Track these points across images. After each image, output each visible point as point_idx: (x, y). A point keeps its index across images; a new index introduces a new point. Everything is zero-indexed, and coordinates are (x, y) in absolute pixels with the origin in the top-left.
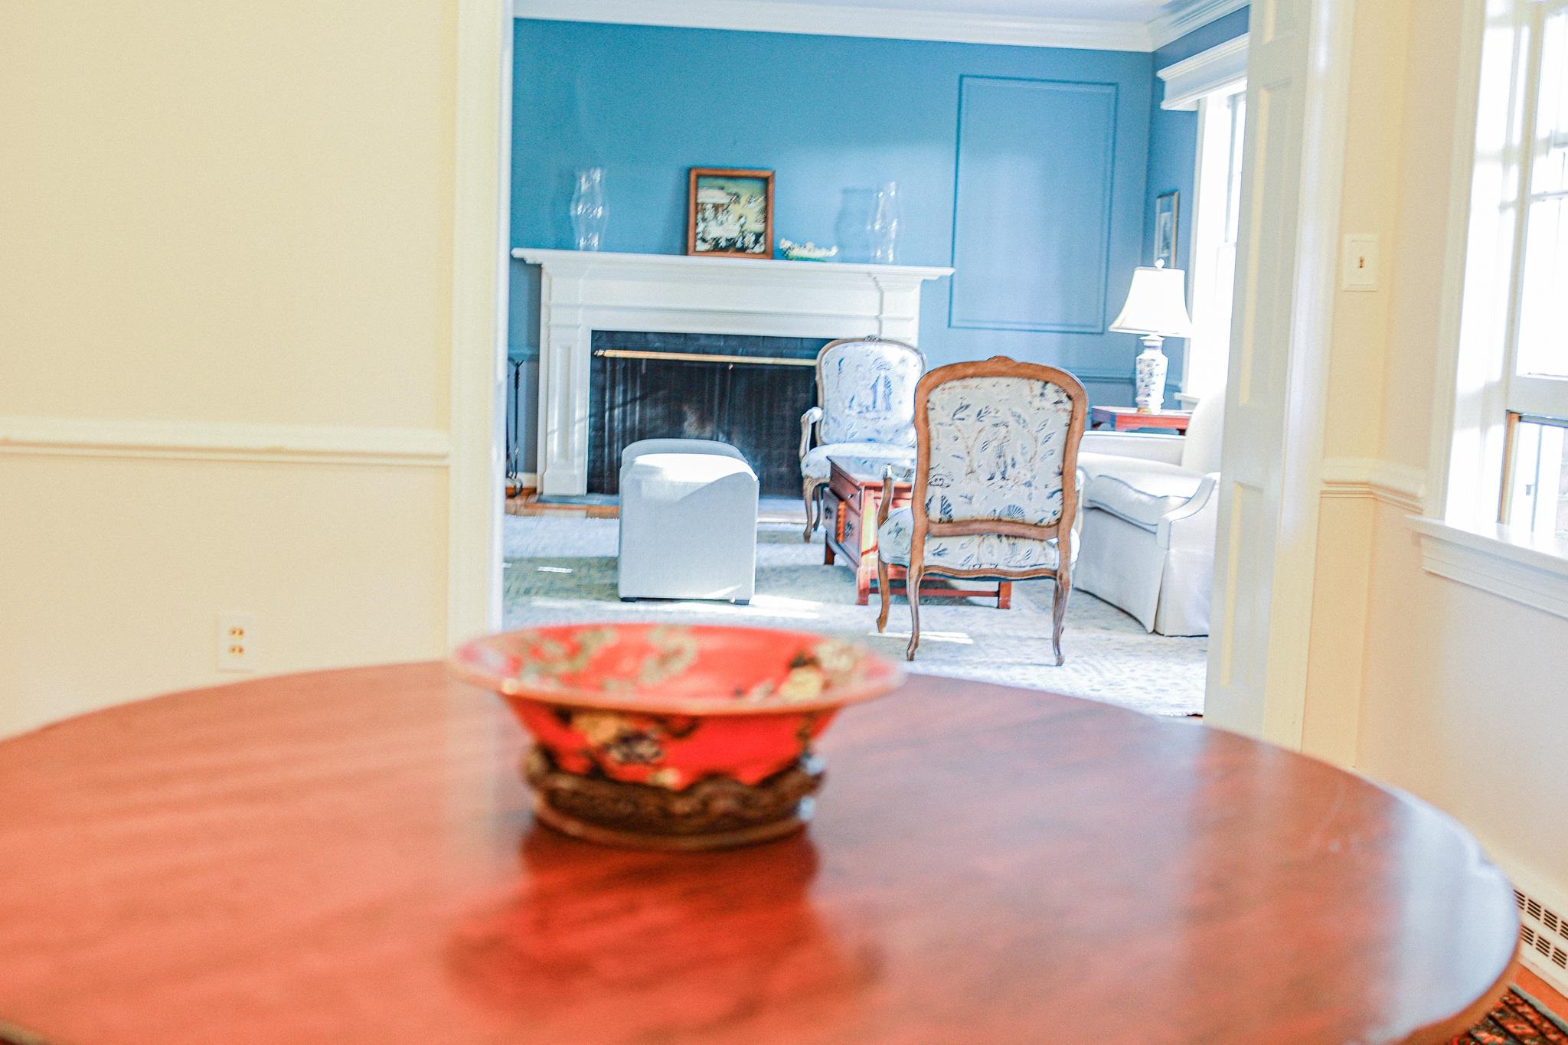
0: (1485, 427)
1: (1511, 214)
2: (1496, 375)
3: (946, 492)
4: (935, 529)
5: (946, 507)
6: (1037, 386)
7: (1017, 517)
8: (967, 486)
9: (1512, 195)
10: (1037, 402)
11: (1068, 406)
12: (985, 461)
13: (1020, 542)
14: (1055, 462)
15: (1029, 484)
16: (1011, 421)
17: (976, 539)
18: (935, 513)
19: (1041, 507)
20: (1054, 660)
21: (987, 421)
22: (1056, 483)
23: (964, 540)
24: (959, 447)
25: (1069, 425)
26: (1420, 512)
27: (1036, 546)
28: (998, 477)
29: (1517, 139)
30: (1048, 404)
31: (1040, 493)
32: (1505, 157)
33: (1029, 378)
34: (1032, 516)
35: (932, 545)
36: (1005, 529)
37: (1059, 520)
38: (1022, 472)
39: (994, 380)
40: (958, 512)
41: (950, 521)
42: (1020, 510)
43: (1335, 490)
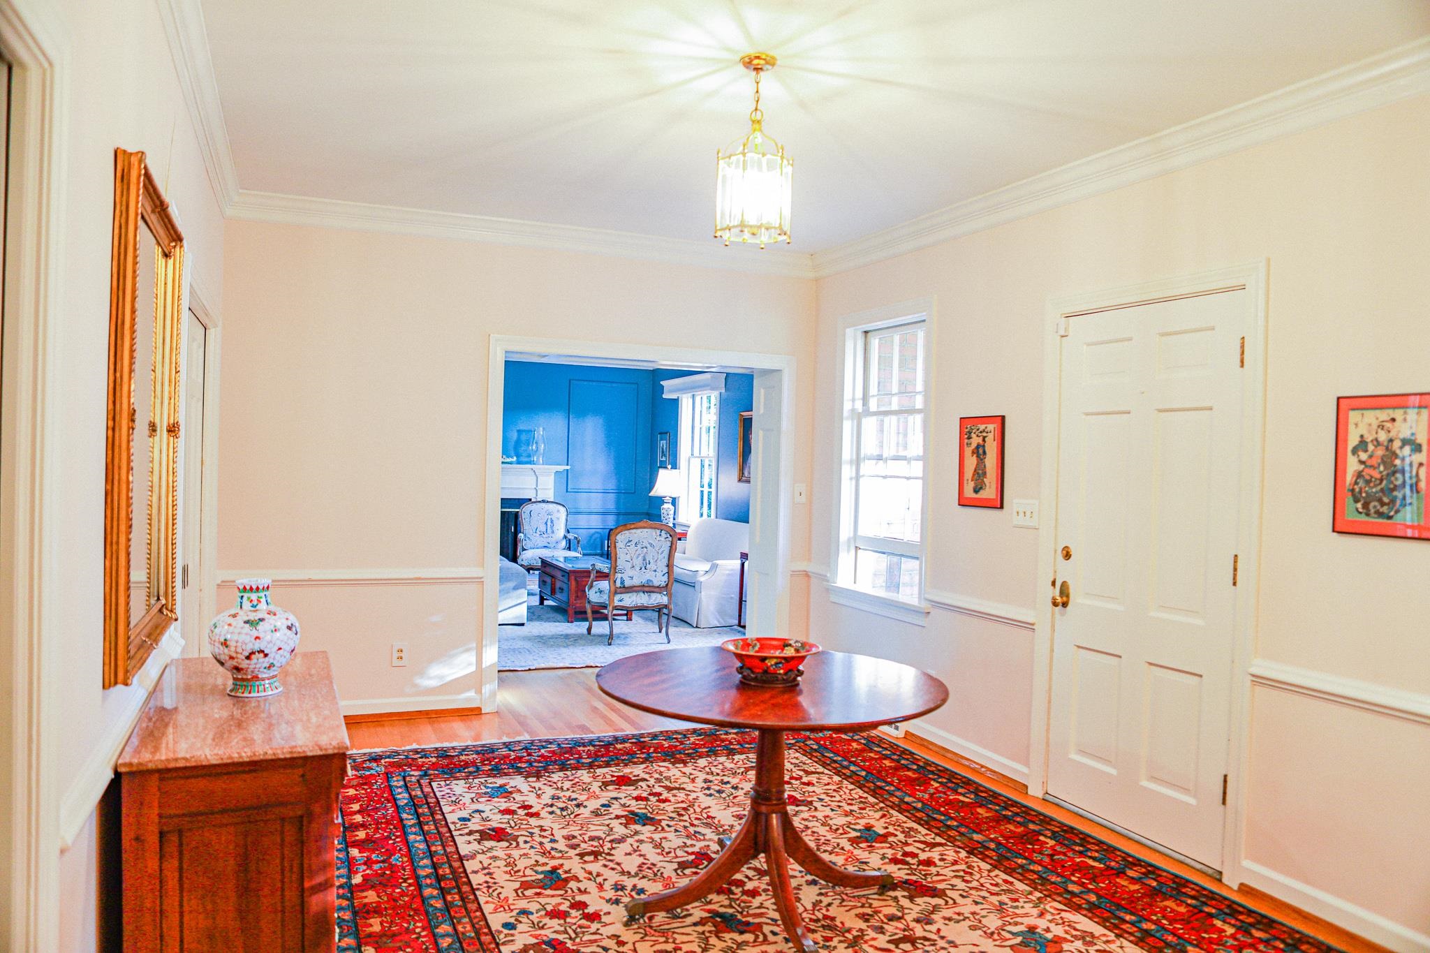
0: (849, 551)
1: (854, 482)
2: (852, 535)
3: (622, 575)
4: (618, 590)
5: (622, 582)
6: (658, 532)
7: (651, 584)
8: (631, 573)
9: (854, 475)
10: (658, 538)
11: (670, 539)
12: (638, 562)
13: (652, 594)
14: (665, 561)
15: (655, 571)
16: (648, 546)
17: (635, 594)
18: (618, 584)
19: (660, 580)
20: (666, 641)
21: (639, 546)
22: (666, 570)
23: (630, 594)
24: (628, 558)
25: (671, 547)
26: (828, 581)
27: (659, 596)
28: (643, 568)
29: (854, 457)
30: (663, 539)
31: (659, 574)
32: (851, 462)
33: (655, 528)
34: (656, 583)
35: (617, 597)
36: (647, 589)
37: (667, 585)
38: (652, 566)
39: (641, 530)
40: (628, 583)
41: (624, 587)
42: (651, 581)
43: (794, 574)
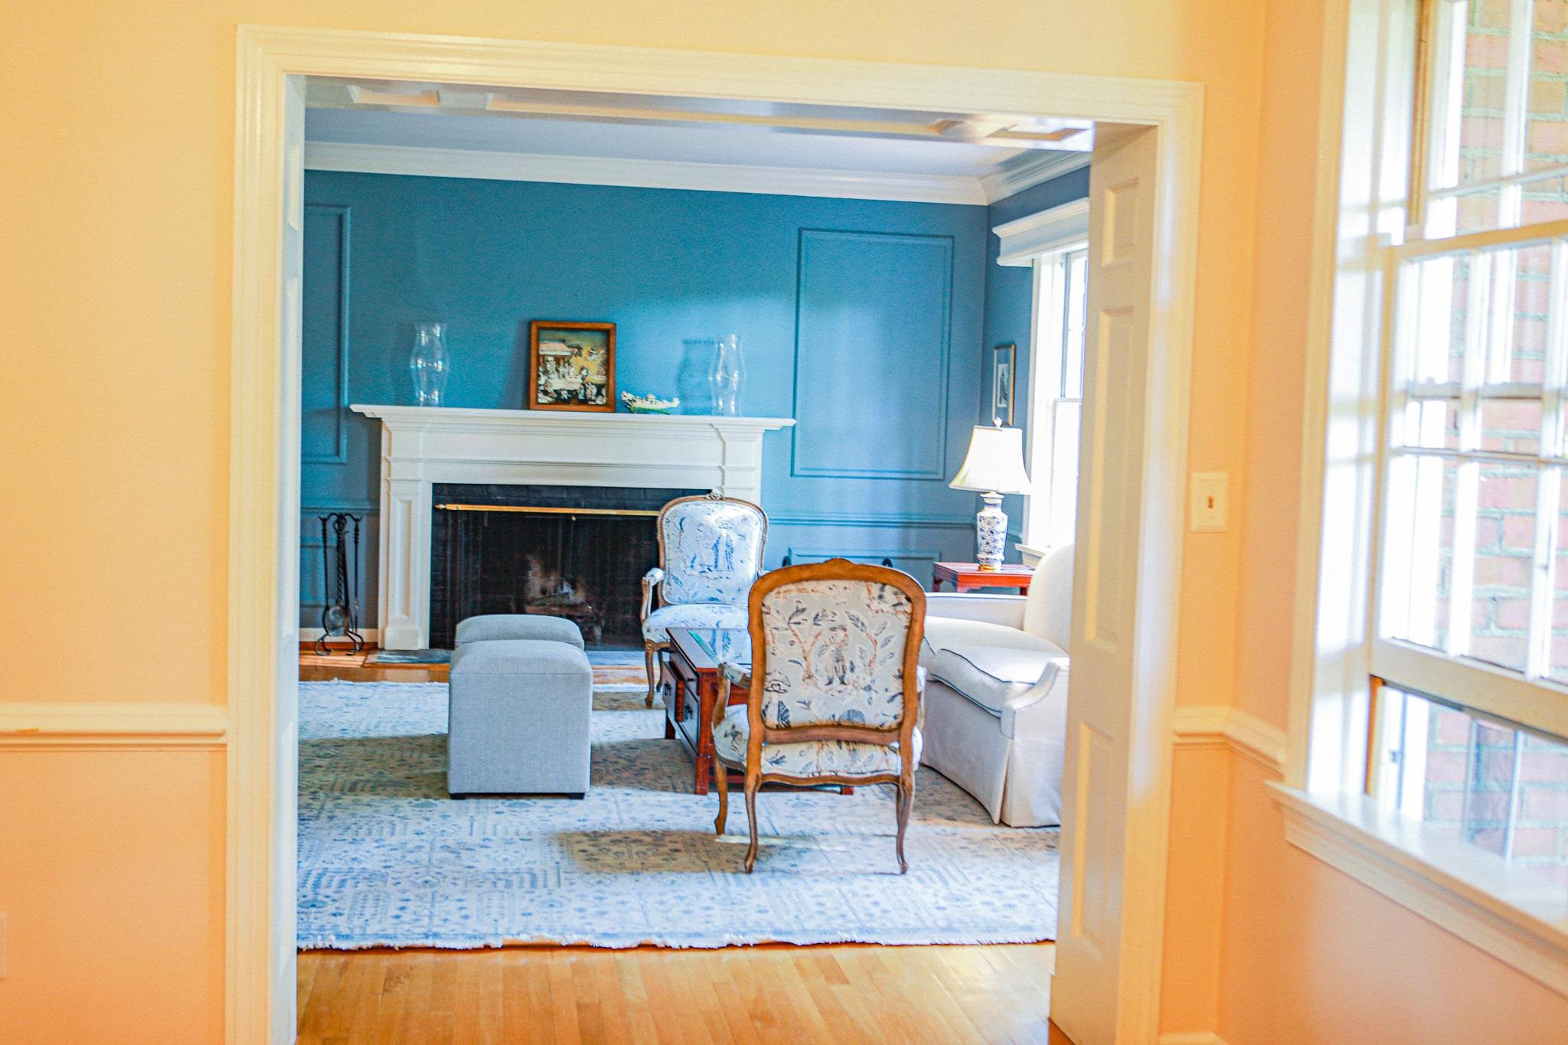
0: (1347, 695)
1: (1368, 471)
2: (1358, 636)
3: (783, 697)
4: (772, 735)
5: (783, 713)
6: (875, 589)
7: (857, 720)
8: (805, 692)
9: (1369, 447)
10: (875, 605)
11: (908, 608)
12: (823, 665)
13: (860, 748)
14: (894, 665)
15: (868, 688)
16: (849, 624)
17: (815, 746)
18: (772, 719)
19: (882, 711)
20: (898, 871)
21: (825, 624)
22: (896, 686)
23: (803, 747)
24: (796, 652)
25: (909, 628)
26: (1279, 777)
27: (877, 752)
28: (836, 681)
29: (1372, 388)
30: (887, 607)
31: (880, 697)
32: (1360, 408)
33: (866, 580)
34: (872, 719)
35: (769, 753)
36: (845, 734)
37: (900, 725)
38: (861, 676)
39: (830, 583)
40: (796, 717)
41: (788, 727)
42: (860, 714)
43: (1186, 743)
